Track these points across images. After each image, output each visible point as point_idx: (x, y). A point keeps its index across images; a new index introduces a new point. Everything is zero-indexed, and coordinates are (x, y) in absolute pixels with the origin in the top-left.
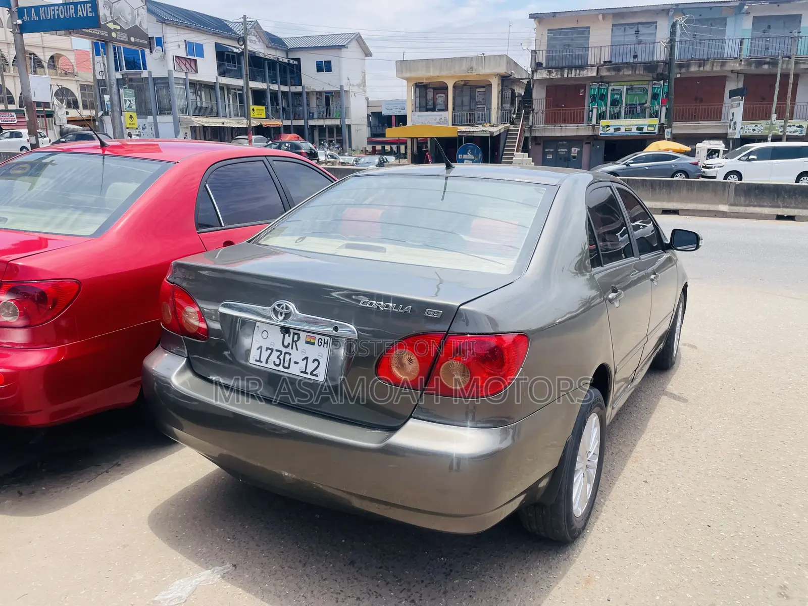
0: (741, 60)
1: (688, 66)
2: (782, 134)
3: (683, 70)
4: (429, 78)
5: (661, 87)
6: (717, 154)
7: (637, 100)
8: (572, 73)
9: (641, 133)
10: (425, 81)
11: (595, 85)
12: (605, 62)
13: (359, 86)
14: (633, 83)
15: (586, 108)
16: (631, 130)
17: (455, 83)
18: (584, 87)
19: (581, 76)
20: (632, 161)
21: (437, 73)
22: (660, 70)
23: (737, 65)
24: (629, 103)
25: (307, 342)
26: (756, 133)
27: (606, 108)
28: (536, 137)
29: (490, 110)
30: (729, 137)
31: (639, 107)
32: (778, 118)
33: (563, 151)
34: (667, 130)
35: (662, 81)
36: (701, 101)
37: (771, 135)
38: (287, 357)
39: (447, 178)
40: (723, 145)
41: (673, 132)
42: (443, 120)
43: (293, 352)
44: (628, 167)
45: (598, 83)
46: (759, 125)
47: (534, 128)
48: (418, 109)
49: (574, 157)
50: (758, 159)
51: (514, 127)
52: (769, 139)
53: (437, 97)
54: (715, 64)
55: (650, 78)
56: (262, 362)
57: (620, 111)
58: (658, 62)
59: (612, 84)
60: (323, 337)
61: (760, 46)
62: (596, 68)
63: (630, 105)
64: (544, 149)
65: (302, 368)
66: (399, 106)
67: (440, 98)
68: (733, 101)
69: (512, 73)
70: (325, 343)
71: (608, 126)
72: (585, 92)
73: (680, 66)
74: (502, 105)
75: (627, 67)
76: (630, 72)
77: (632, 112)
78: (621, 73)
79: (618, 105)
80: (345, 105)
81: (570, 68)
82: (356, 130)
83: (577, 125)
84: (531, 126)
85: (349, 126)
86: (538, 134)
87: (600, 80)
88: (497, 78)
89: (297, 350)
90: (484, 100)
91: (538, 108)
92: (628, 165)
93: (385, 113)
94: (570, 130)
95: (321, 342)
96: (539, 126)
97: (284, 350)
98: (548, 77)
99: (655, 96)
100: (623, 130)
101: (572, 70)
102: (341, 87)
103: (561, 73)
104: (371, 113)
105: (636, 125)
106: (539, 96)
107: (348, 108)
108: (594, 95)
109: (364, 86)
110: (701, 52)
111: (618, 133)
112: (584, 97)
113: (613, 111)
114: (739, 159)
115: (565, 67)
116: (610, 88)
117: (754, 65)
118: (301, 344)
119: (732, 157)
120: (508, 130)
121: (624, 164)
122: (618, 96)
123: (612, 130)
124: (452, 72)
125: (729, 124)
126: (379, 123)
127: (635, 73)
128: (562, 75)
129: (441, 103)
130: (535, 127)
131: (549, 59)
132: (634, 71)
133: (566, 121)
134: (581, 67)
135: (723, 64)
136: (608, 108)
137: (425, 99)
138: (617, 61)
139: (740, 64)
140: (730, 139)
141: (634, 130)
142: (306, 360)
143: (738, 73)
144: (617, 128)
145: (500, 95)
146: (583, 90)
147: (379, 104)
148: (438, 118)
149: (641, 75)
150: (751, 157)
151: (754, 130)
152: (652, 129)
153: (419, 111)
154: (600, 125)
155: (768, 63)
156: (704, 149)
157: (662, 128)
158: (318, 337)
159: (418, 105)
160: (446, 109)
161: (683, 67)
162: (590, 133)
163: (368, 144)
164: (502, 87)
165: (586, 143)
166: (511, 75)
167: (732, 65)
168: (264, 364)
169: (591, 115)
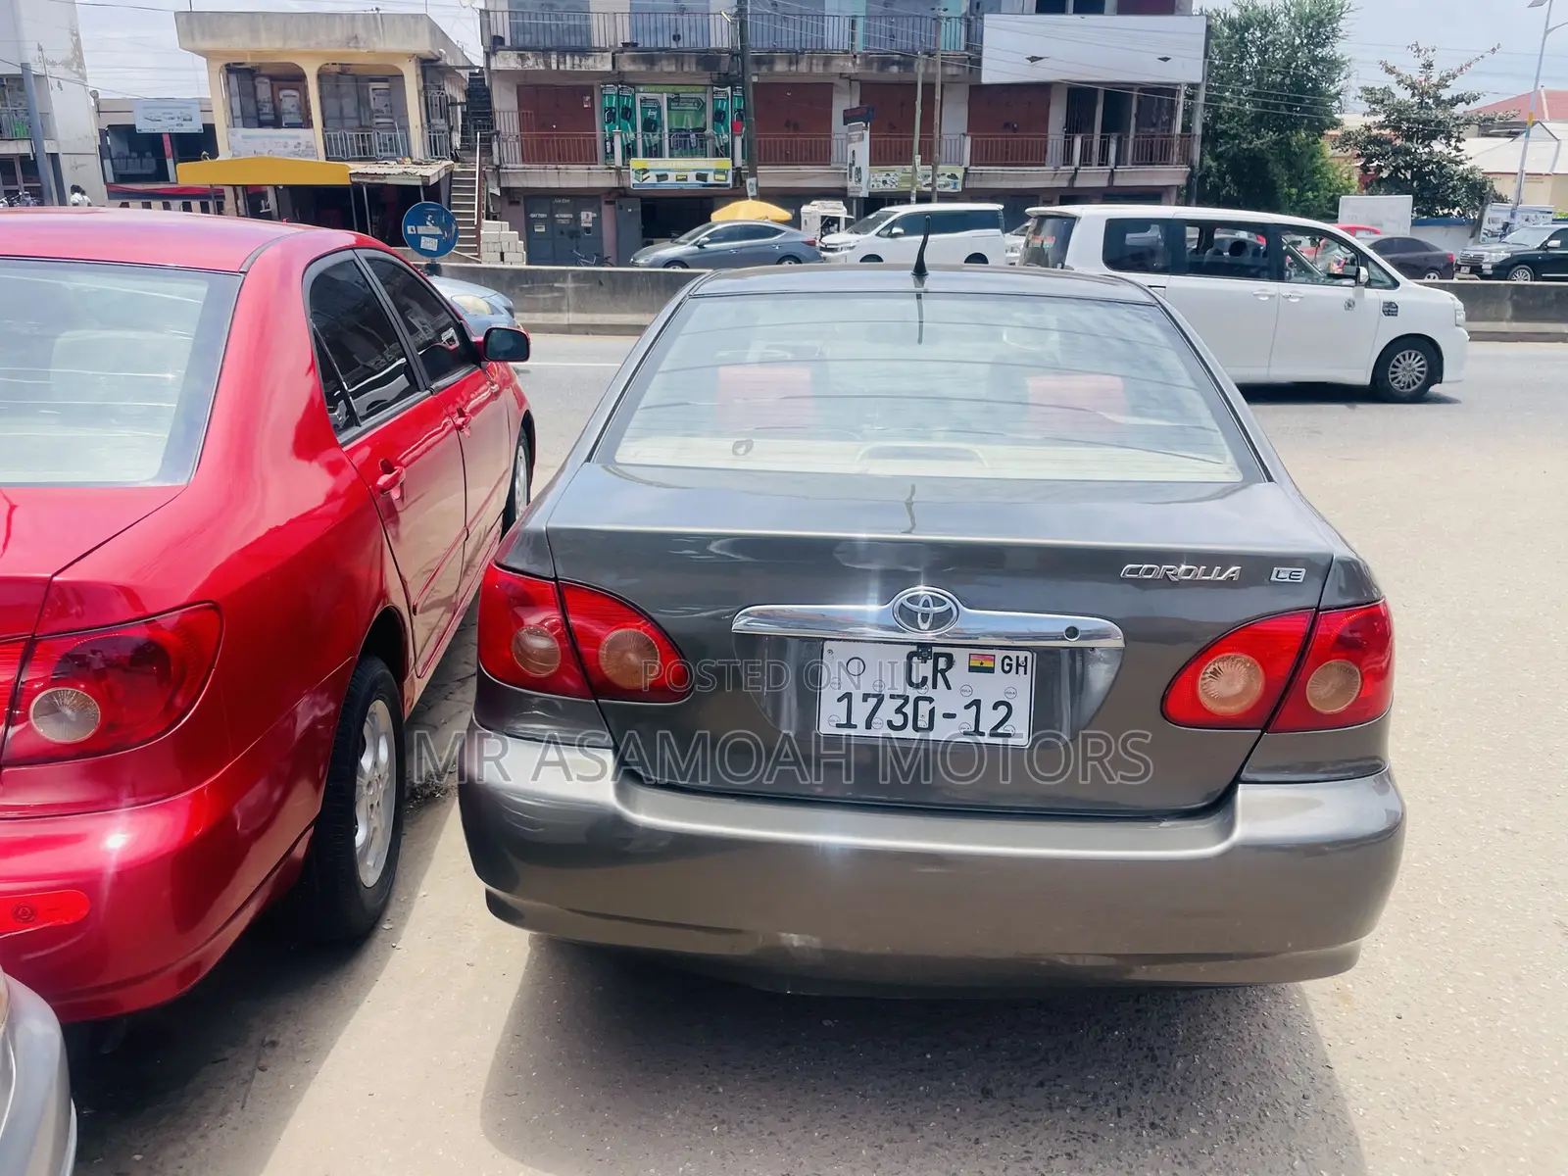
0: (855, 57)
1: (771, 62)
2: (929, 189)
3: (764, 69)
4: (259, 53)
5: (729, 99)
6: (836, 225)
7: (689, 123)
8: (565, 63)
9: (704, 186)
10: (249, 60)
11: (611, 90)
12: (625, 45)
13: (67, 64)
14: (679, 89)
15: (599, 133)
16: (686, 180)
17: (320, 68)
18: (589, 90)
19: (583, 69)
20: (707, 239)
21: (278, 44)
22: (724, 67)
23: (850, 64)
24: (675, 127)
25: (972, 669)
26: (888, 188)
27: (636, 135)
28: (509, 188)
29: (405, 128)
30: (850, 194)
31: (693, 136)
32: (922, 163)
33: (564, 217)
34: (750, 181)
35: (729, 88)
36: (796, 127)
37: (914, 192)
38: (924, 707)
39: (919, 297)
40: (845, 209)
41: (760, 185)
42: (303, 148)
43: (940, 694)
44: (703, 250)
45: (616, 84)
46: (892, 174)
47: (504, 171)
48: (239, 121)
49: (588, 230)
50: (906, 233)
51: (460, 167)
52: (913, 199)
53: (281, 97)
54: (814, 61)
55: (707, 82)
56: (855, 727)
57: (661, 141)
58: (720, 51)
59: (641, 89)
60: (1013, 654)
61: (883, 32)
62: (609, 55)
63: (678, 130)
64: (527, 214)
65: (964, 726)
66: (176, 113)
67: (287, 99)
68: (850, 128)
69: (440, 53)
70: (1018, 665)
71: (645, 171)
72: (592, 100)
73: (759, 61)
74: (429, 121)
75: (668, 58)
76: (673, 68)
77: (684, 144)
78: (657, 69)
79: (655, 130)
80: (38, 108)
81: (563, 51)
82: (72, 168)
83: (587, 166)
84: (498, 167)
85: (54, 157)
86: (514, 184)
87: (619, 78)
88: (413, 61)
89: (949, 687)
90: (389, 108)
91: (507, 131)
92: (701, 246)
93: (144, 126)
94: (576, 177)
95: (1008, 665)
96: (514, 166)
97: (912, 693)
98: (520, 67)
99: (719, 116)
100: (672, 178)
101: (565, 57)
102: (25, 66)
103: (545, 61)
104: (109, 126)
105: (694, 170)
106: (505, 104)
107: (46, 115)
108: (610, 109)
109: (81, 65)
110: (790, 36)
111: (664, 185)
112: (592, 108)
113: (649, 141)
114: (878, 234)
115: (551, 50)
116: (639, 97)
117: (875, 65)
118: (958, 674)
119: (866, 231)
120: (451, 174)
121: (695, 244)
122: (655, 113)
123: (652, 179)
124: (312, 44)
125: (848, 171)
126: (131, 151)
127: (682, 69)
128: (548, 65)
129: (292, 110)
130: (506, 168)
131: (516, 29)
132: (679, 65)
133: (563, 157)
134: (584, 51)
135: (827, 62)
136: (639, 136)
137: (253, 101)
138: (647, 45)
139: (854, 63)
140: (852, 198)
141: (692, 178)
142: (974, 707)
143: (850, 79)
144: (662, 176)
145: (423, 99)
146: (588, 98)
147: (127, 105)
148: (292, 143)
149: (693, 74)
150: (895, 230)
151: (885, 182)
152: (723, 177)
153: (244, 127)
154: (631, 168)
155: (898, 63)
156: (815, 217)
157: (738, 176)
158: (1000, 655)
159: (237, 112)
160: (307, 123)
161: (765, 63)
162: (614, 183)
163: (109, 198)
164: (424, 81)
165: (607, 203)
166: (439, 59)
167: (842, 64)
168: (861, 731)
169: (609, 147)
